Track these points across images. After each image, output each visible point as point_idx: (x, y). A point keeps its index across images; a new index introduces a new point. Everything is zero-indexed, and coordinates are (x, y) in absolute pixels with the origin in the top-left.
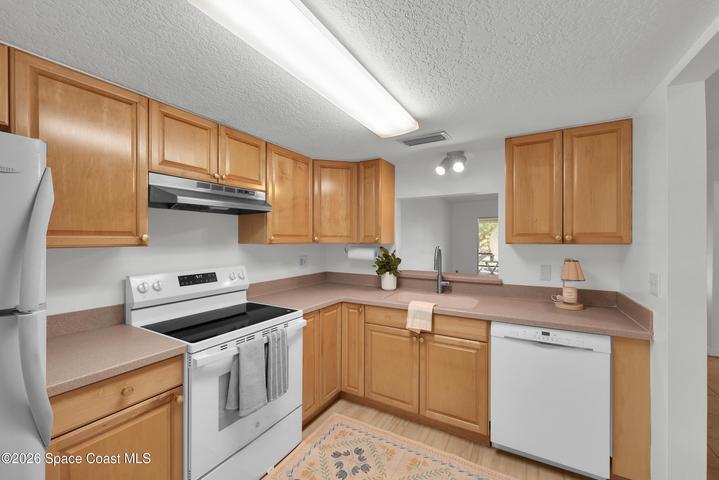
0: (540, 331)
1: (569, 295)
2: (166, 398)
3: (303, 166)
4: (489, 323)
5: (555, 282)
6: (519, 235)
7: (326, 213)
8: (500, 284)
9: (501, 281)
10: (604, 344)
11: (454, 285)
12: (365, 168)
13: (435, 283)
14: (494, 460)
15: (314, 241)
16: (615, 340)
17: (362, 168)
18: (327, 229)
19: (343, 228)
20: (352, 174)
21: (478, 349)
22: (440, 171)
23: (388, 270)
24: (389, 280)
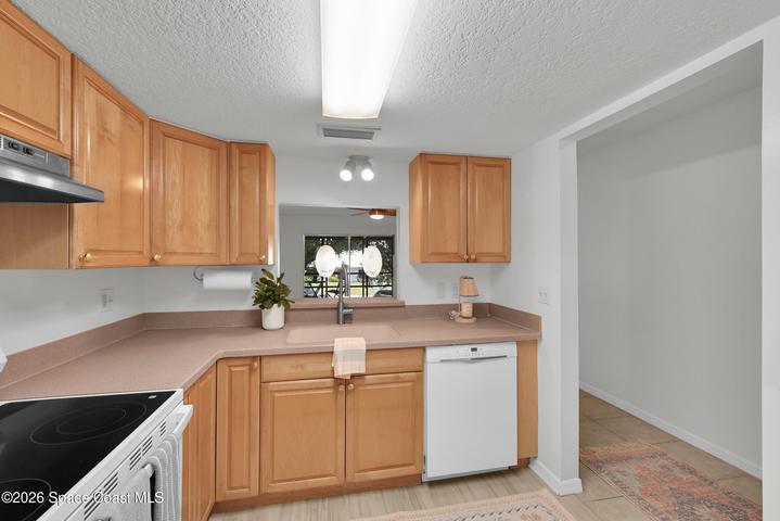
0: (469, 347)
1: (467, 310)
3: (136, 125)
4: (424, 349)
5: (449, 298)
6: (432, 254)
7: (175, 215)
8: (402, 306)
9: (404, 302)
10: (510, 350)
12: (242, 152)
13: (336, 312)
14: (432, 496)
16: (519, 344)
17: (235, 152)
18: (176, 241)
19: (205, 241)
20: (218, 157)
21: (413, 381)
22: (346, 175)
23: (275, 302)
24: (274, 316)
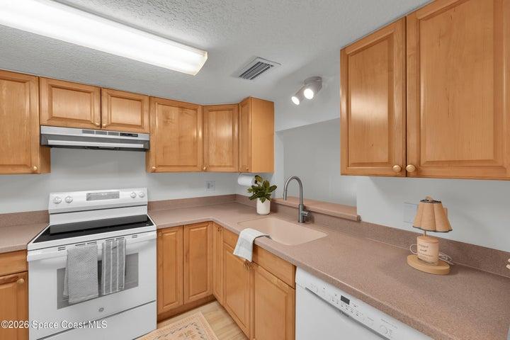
2: (11, 278)
3: (192, 112)
4: (295, 268)
8: (359, 220)
9: (361, 218)
11: (317, 217)
15: (202, 170)
17: (240, 108)
18: (213, 160)
19: (226, 160)
20: (233, 114)
21: (287, 293)
22: (296, 100)
